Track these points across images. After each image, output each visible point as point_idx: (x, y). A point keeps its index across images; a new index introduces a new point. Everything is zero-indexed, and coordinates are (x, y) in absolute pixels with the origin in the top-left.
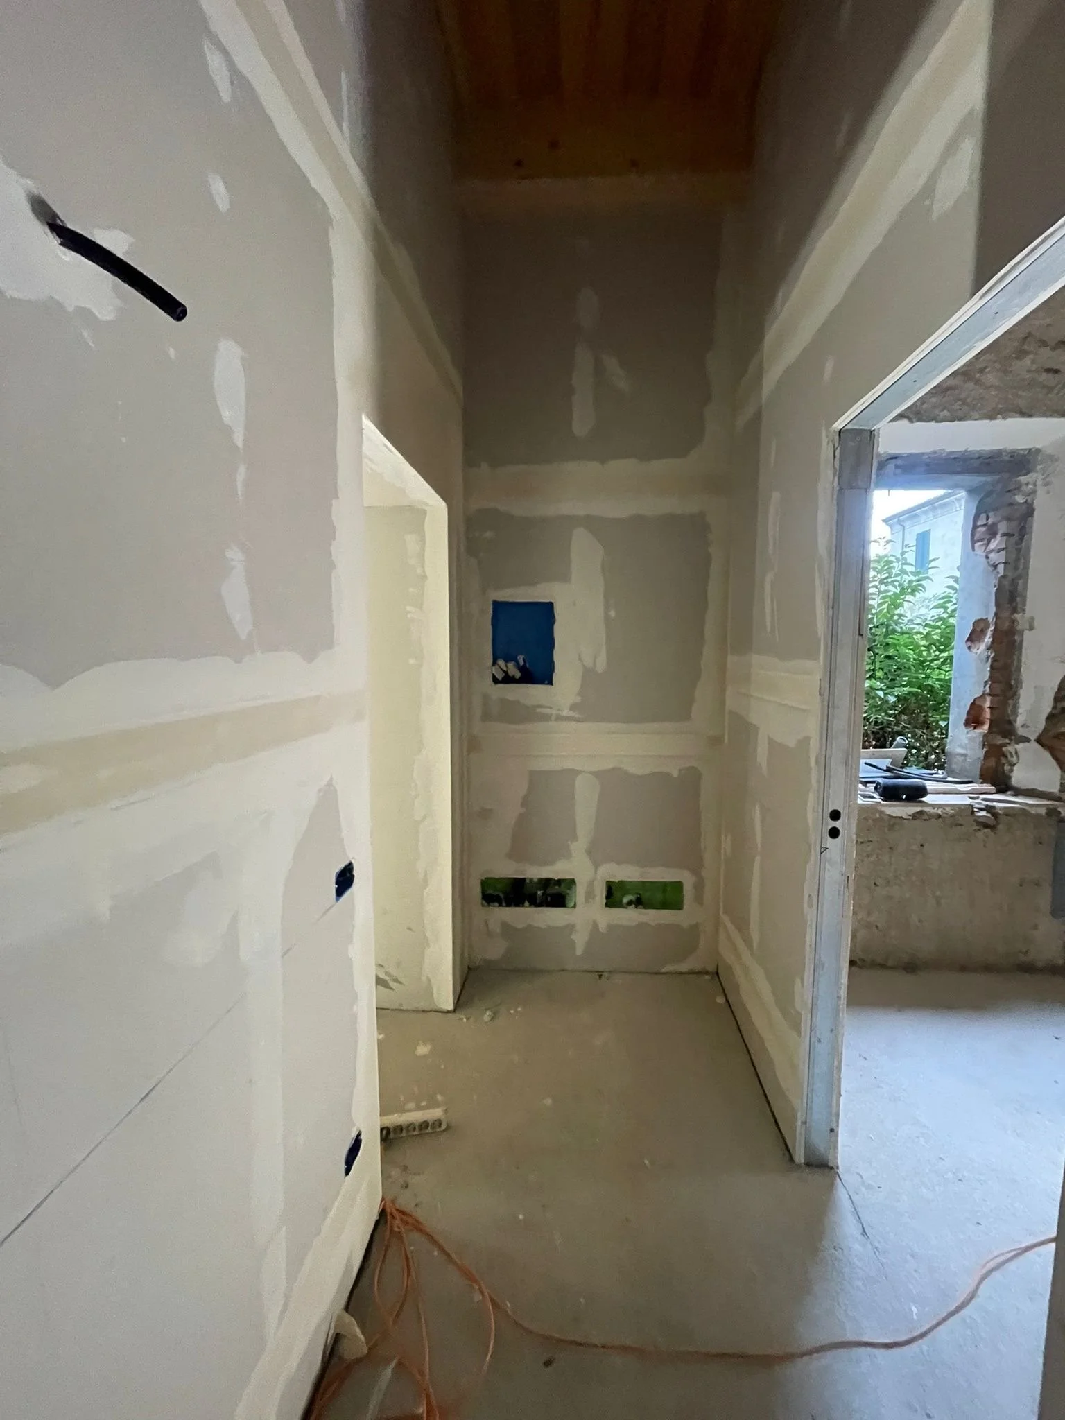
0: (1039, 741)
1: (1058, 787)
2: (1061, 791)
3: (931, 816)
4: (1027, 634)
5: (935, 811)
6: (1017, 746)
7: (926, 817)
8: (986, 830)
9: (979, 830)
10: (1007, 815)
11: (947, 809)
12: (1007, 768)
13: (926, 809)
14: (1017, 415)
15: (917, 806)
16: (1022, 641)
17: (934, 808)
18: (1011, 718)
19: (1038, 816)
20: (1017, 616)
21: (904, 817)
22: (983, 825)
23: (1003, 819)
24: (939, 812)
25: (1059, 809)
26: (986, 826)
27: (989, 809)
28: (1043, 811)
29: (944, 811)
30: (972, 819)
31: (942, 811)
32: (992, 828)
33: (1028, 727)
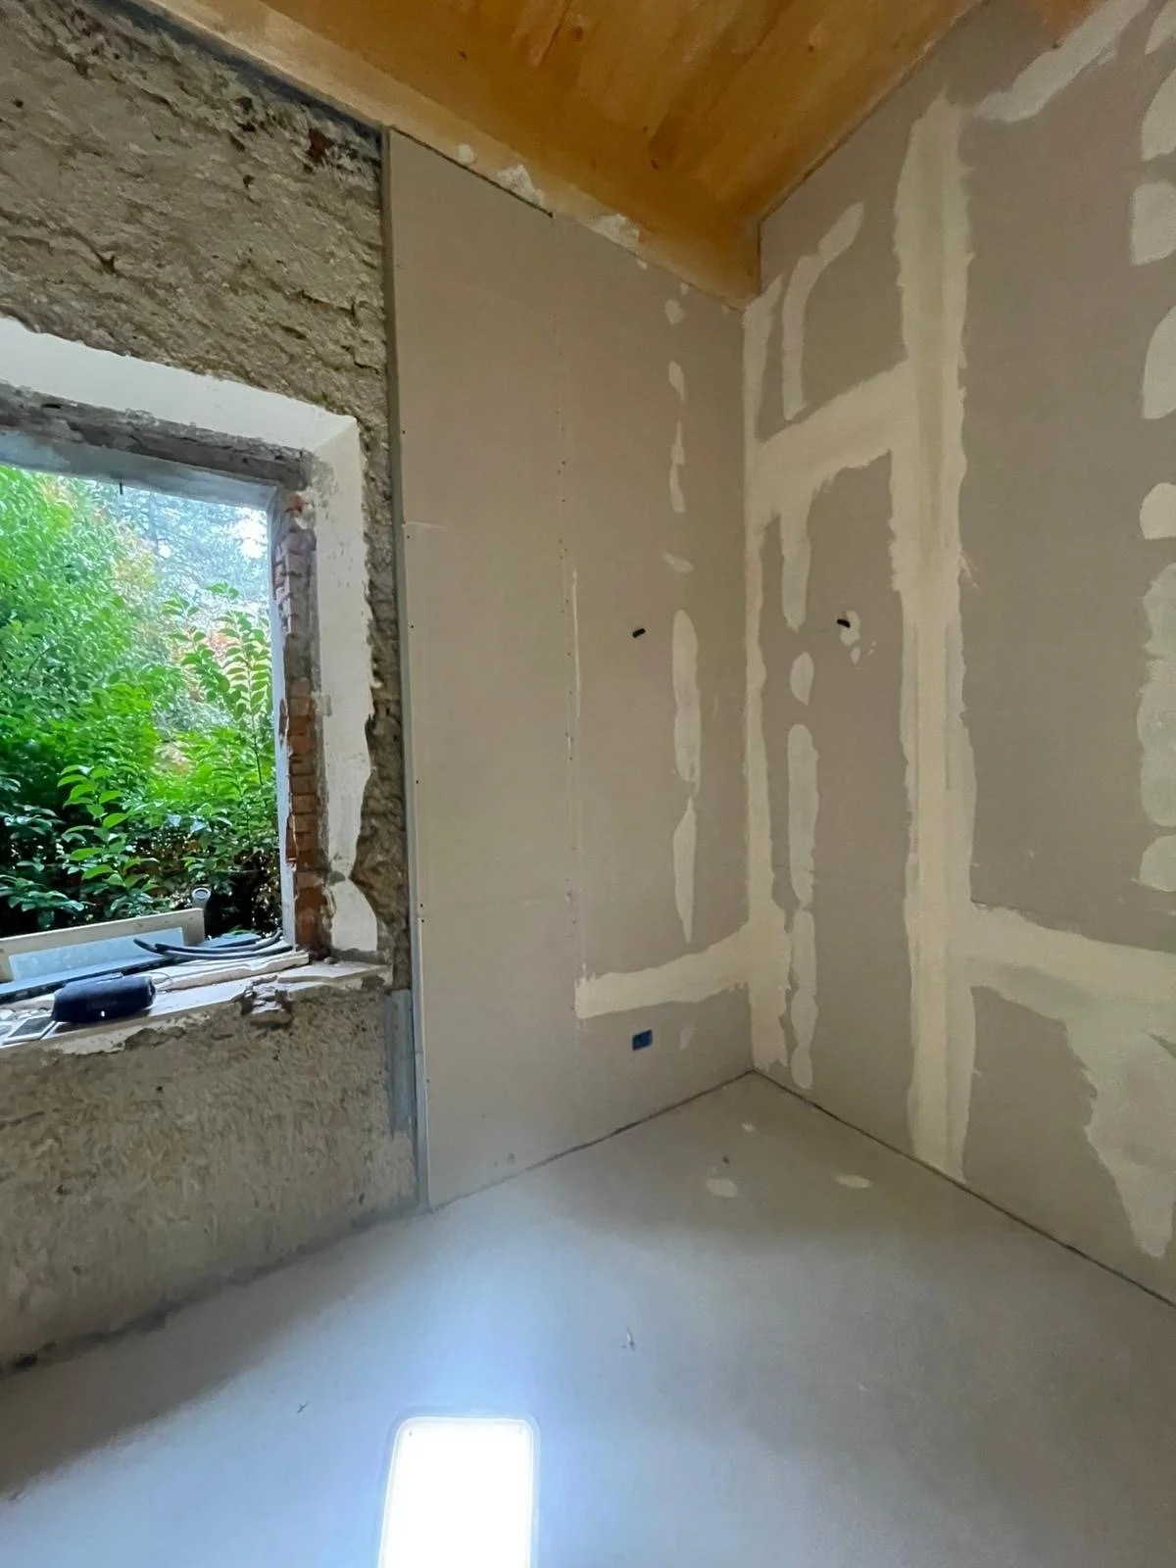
0: (354, 878)
1: (376, 943)
2: (379, 948)
3: (164, 1035)
4: (325, 718)
5: (172, 1024)
6: (332, 888)
7: (154, 1040)
8: (275, 1033)
9: (265, 1035)
10: (305, 1001)
11: (196, 1016)
12: (324, 921)
13: (154, 1026)
14: (241, 379)
15: (132, 1025)
16: (322, 732)
17: (169, 1021)
18: (323, 847)
19: (352, 992)
20: (314, 695)
21: (107, 1051)
22: (272, 1024)
23: (299, 1008)
24: (181, 1024)
25: (380, 975)
26: (276, 1026)
27: (280, 997)
28: (357, 984)
29: (190, 1021)
30: (244, 1021)
31: (185, 1023)
32: (287, 1026)
33: (340, 858)
